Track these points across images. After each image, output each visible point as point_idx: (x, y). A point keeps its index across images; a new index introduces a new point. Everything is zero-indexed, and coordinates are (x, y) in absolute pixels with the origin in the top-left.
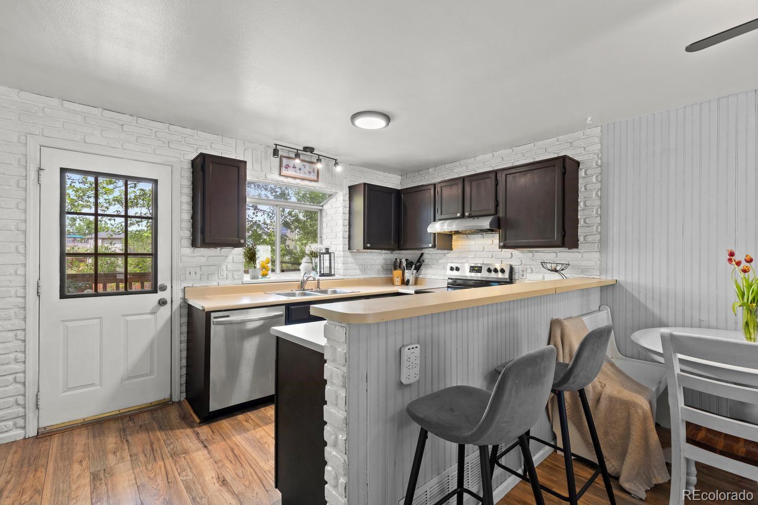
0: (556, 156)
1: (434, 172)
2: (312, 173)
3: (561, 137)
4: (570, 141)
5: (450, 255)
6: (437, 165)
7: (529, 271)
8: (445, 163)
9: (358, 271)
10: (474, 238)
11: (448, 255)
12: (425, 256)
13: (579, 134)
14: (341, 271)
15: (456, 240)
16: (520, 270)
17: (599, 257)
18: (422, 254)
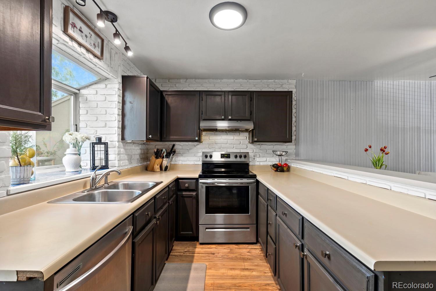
0: (273, 90)
1: (186, 83)
2: (97, 47)
3: (276, 80)
4: (281, 84)
5: (200, 146)
6: (187, 78)
7: (258, 156)
8: (196, 78)
9: (127, 161)
10: (220, 135)
11: (198, 146)
12: (176, 147)
13: (285, 81)
14: (116, 163)
15: (205, 136)
16: (253, 156)
17: (295, 148)
18: (174, 145)
